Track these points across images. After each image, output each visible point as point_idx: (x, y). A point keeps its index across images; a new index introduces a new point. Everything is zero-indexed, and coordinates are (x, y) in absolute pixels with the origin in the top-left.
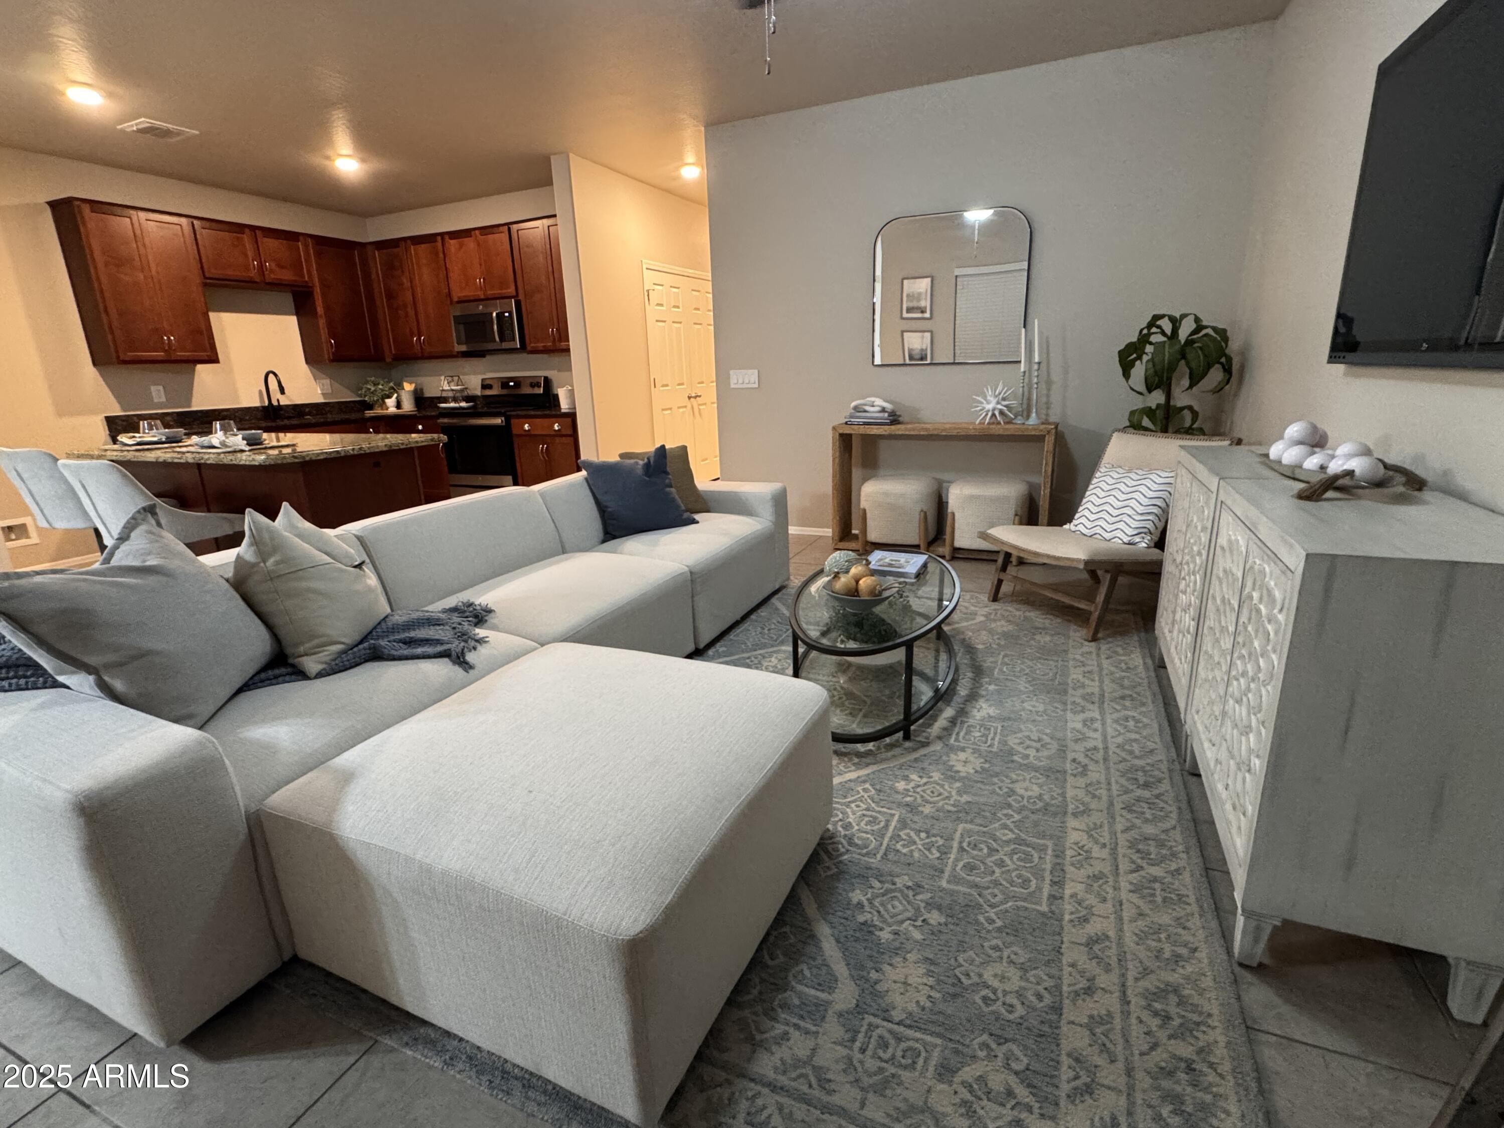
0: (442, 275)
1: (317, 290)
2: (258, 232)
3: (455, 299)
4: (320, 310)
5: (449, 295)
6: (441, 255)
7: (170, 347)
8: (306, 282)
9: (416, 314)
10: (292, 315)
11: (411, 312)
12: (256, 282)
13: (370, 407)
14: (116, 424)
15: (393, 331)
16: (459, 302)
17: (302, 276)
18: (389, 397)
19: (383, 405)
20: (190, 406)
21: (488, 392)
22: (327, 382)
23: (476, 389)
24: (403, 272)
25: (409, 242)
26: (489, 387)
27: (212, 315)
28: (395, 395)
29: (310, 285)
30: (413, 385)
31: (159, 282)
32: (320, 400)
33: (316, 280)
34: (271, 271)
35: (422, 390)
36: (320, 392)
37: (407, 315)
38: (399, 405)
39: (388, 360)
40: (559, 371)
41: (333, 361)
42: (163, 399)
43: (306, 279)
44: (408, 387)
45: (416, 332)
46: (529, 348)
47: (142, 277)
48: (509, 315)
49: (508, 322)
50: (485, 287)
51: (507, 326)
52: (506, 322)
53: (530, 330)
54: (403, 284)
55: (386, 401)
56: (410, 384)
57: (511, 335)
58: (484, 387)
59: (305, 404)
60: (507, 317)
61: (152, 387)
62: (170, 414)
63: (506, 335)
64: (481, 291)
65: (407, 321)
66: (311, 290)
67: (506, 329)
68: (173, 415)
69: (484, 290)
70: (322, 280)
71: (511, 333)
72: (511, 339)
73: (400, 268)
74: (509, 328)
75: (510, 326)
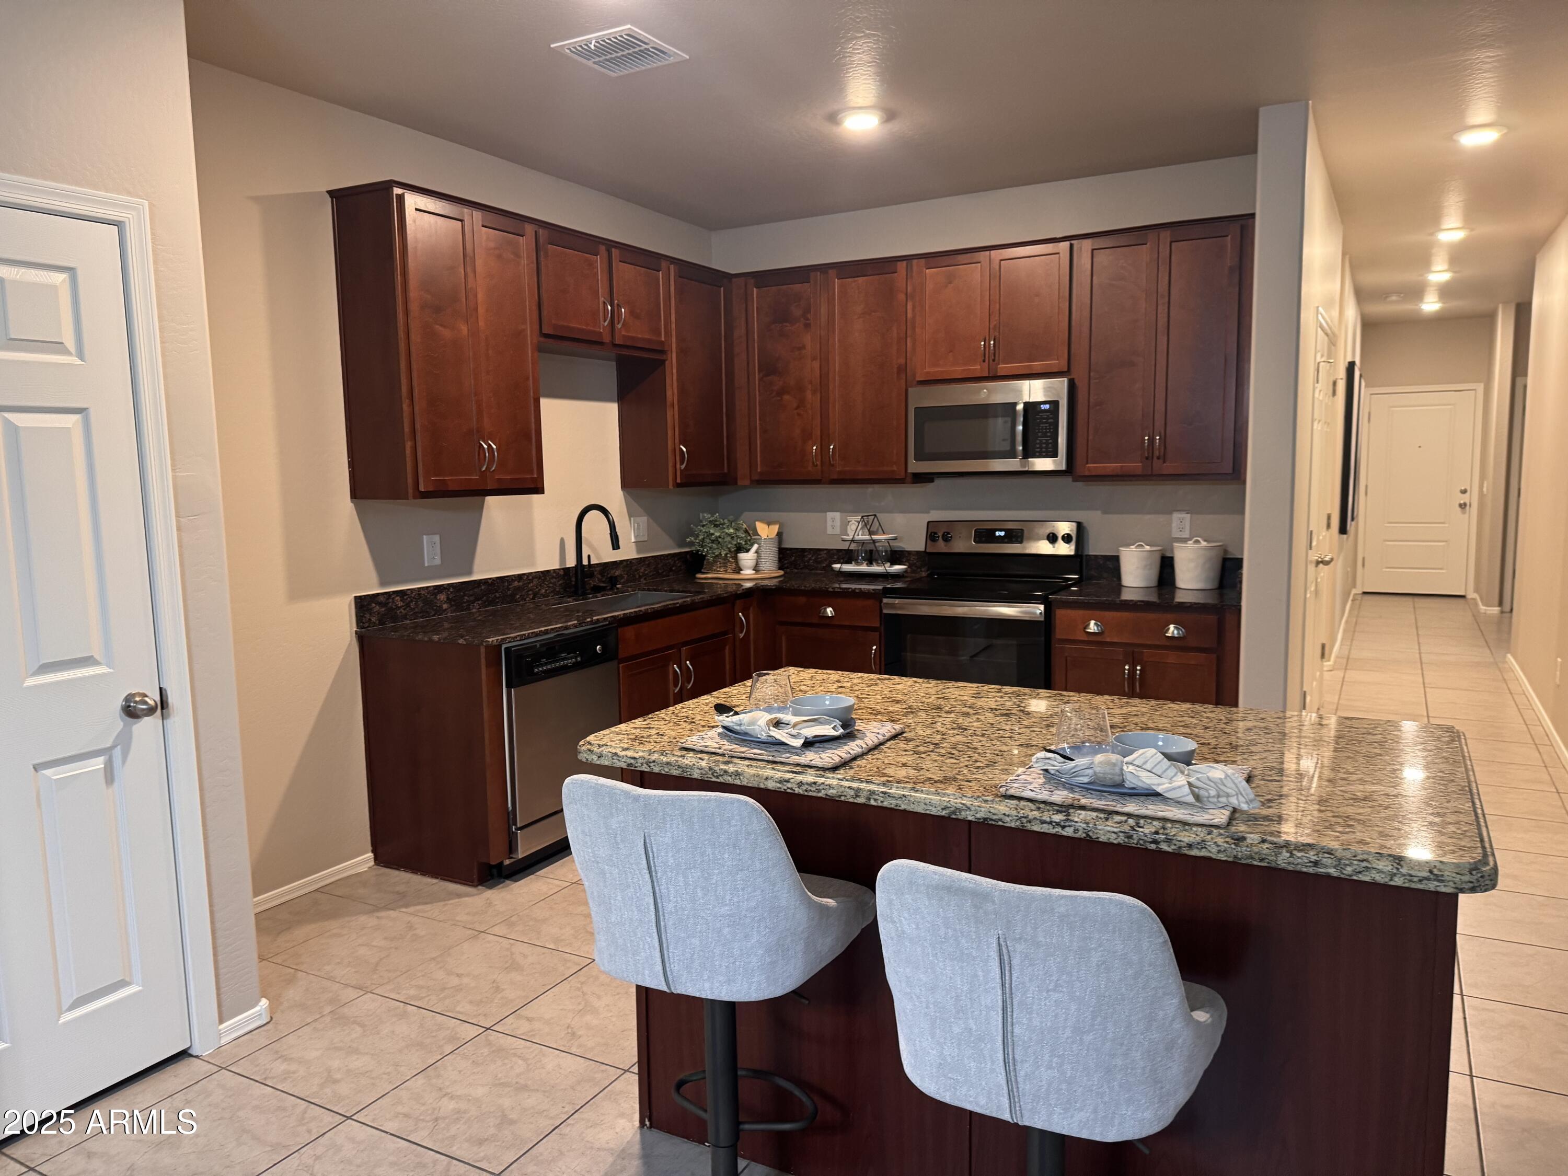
0: (895, 333)
1: (674, 359)
2: (615, 252)
4: (671, 393)
5: (905, 369)
6: (901, 296)
8: (662, 343)
9: (823, 402)
10: (614, 402)
11: (812, 399)
12: (601, 343)
14: (370, 611)
16: (926, 383)
17: (657, 332)
18: (744, 549)
20: (470, 573)
22: (643, 520)
24: (806, 326)
25: (832, 273)
26: (946, 538)
27: (544, 402)
28: (756, 546)
29: (664, 347)
30: (775, 529)
33: (673, 341)
36: (633, 538)
37: (801, 405)
38: (757, 565)
41: (678, 485)
42: (439, 561)
43: (663, 339)
44: (766, 531)
45: (817, 432)
46: (1082, 470)
47: (464, 329)
48: (1052, 409)
49: (1048, 418)
50: (995, 356)
51: (1042, 429)
52: (1042, 418)
53: (1091, 438)
54: (804, 347)
55: (742, 556)
56: (766, 526)
57: (1050, 446)
58: (931, 537)
59: (616, 562)
60: (1045, 411)
61: (425, 537)
62: (445, 588)
63: (1038, 446)
64: (984, 361)
65: (799, 415)
66: (664, 357)
67: (1040, 434)
68: (449, 590)
69: (991, 361)
70: (680, 340)
71: (1050, 441)
72: (1050, 452)
73: (802, 319)
74: (1046, 432)
75: (1050, 429)
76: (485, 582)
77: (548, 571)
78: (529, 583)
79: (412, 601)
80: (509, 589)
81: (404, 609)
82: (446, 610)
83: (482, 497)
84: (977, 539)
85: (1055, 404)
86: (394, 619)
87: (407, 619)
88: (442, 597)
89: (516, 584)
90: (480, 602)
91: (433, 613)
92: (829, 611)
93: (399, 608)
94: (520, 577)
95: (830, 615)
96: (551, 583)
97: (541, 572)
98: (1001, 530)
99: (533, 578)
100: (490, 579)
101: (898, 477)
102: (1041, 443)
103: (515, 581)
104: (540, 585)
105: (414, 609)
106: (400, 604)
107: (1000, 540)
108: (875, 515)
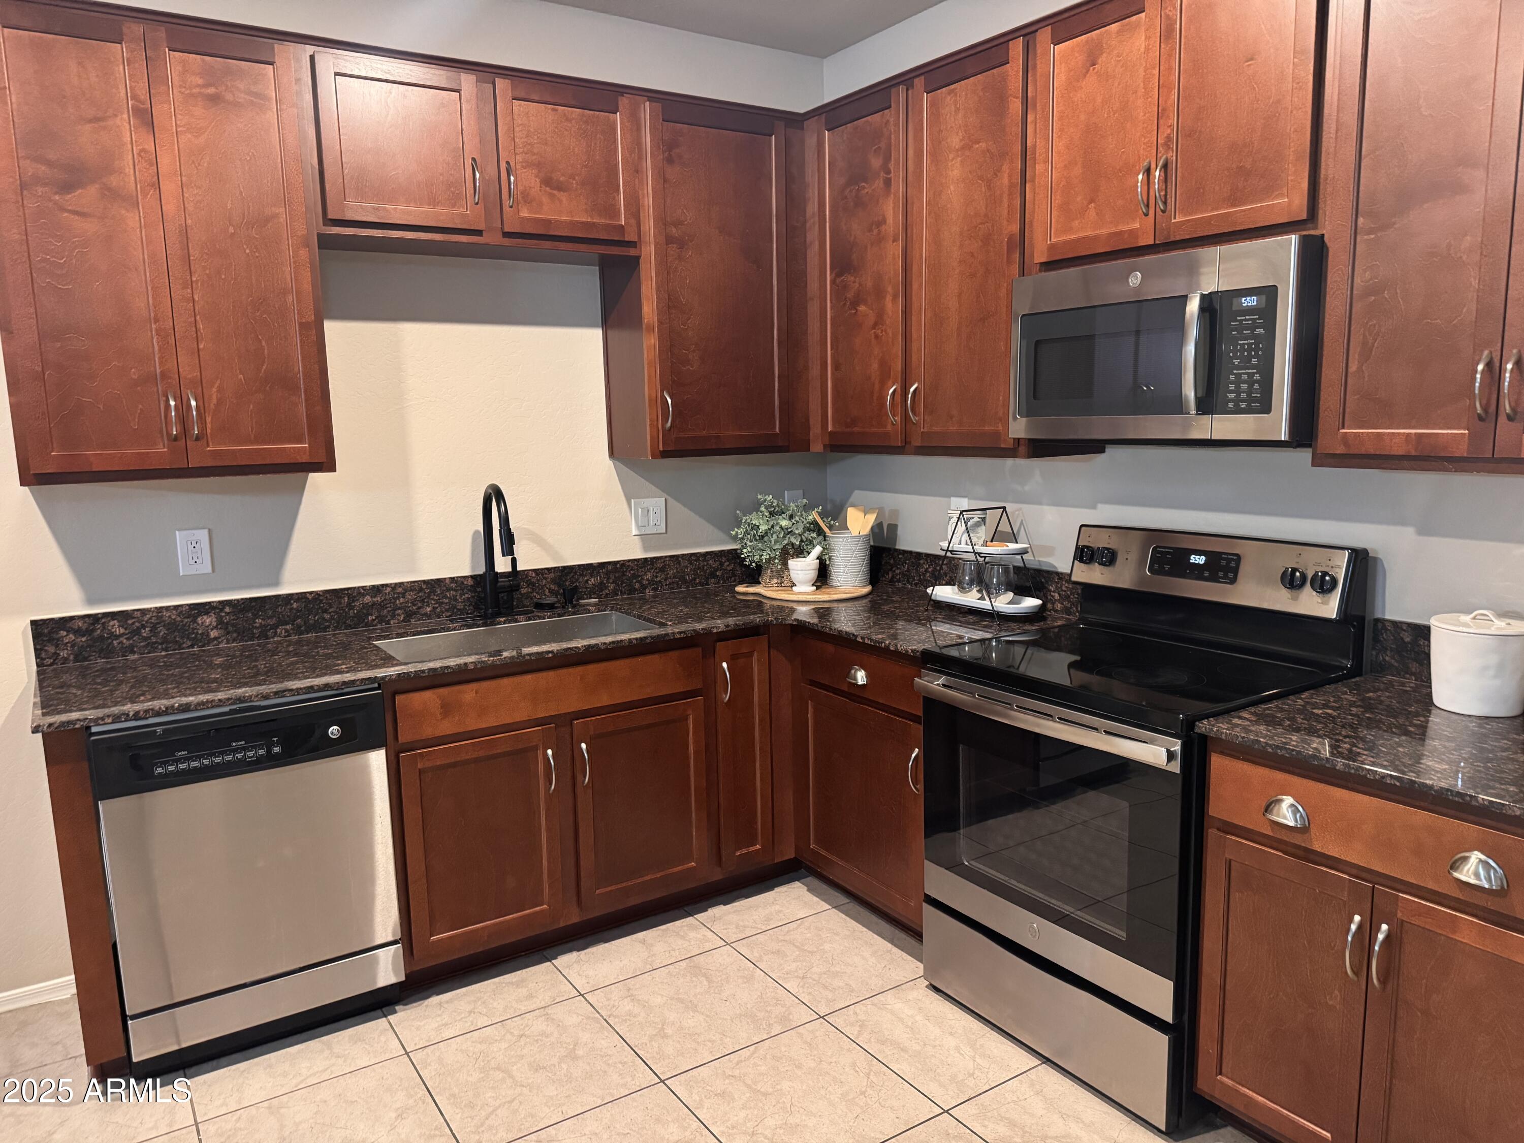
0: (1006, 178)
1: (649, 254)
2: (499, 84)
3: (1040, 256)
4: (649, 310)
5: (1021, 242)
6: (1016, 106)
7: (185, 430)
8: (622, 227)
9: (906, 313)
10: (590, 325)
11: (893, 308)
13: (753, 575)
15: (837, 367)
16: (1048, 266)
17: (611, 211)
18: (800, 552)
19: (783, 577)
20: (276, 583)
21: (1095, 575)
22: (657, 503)
23: (1050, 551)
24: (888, 183)
25: (918, 81)
26: (1108, 558)
27: (333, 329)
28: (817, 550)
29: (630, 236)
30: (871, 519)
31: (185, 232)
32: (636, 552)
33: (649, 226)
34: (527, 198)
35: (893, 528)
36: (635, 531)
37: (879, 321)
38: (823, 575)
39: (817, 447)
40: (1425, 530)
41: (665, 454)
42: (206, 567)
44: (858, 523)
45: (898, 366)
46: (1327, 441)
48: (1263, 305)
49: (1254, 327)
50: (1165, 203)
51: (1243, 350)
52: (1241, 328)
53: (1353, 368)
54: (884, 221)
55: (793, 563)
56: (862, 515)
57: (1256, 386)
58: (1084, 554)
59: (591, 564)
60: (1250, 311)
61: (177, 532)
62: (214, 608)
63: (1232, 387)
64: (1146, 215)
65: (877, 337)
66: (632, 252)
67: (1236, 362)
68: (222, 610)
69: (1159, 213)
70: (662, 221)
71: (1257, 377)
72: (1256, 400)
73: (882, 174)
74: (1250, 357)
75: (1257, 349)
76: (301, 597)
77: (439, 581)
78: (398, 598)
79: (143, 627)
80: (352, 608)
81: (127, 639)
82: (215, 639)
83: (304, 474)
84: (1156, 566)
85: (1270, 293)
86: (107, 652)
87: (133, 652)
88: (209, 620)
89: (368, 599)
90: (289, 627)
91: (189, 643)
92: (861, 677)
93: (117, 637)
94: (377, 590)
95: (860, 683)
96: (445, 597)
97: (424, 582)
98: (1199, 553)
99: (406, 591)
100: (311, 593)
101: (1003, 446)
102: (1238, 381)
103: (363, 595)
104: (423, 601)
105: (149, 638)
106: (118, 631)
107: (1197, 572)
108: (1004, 508)
